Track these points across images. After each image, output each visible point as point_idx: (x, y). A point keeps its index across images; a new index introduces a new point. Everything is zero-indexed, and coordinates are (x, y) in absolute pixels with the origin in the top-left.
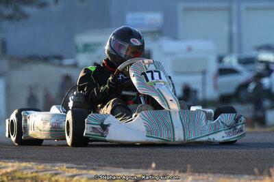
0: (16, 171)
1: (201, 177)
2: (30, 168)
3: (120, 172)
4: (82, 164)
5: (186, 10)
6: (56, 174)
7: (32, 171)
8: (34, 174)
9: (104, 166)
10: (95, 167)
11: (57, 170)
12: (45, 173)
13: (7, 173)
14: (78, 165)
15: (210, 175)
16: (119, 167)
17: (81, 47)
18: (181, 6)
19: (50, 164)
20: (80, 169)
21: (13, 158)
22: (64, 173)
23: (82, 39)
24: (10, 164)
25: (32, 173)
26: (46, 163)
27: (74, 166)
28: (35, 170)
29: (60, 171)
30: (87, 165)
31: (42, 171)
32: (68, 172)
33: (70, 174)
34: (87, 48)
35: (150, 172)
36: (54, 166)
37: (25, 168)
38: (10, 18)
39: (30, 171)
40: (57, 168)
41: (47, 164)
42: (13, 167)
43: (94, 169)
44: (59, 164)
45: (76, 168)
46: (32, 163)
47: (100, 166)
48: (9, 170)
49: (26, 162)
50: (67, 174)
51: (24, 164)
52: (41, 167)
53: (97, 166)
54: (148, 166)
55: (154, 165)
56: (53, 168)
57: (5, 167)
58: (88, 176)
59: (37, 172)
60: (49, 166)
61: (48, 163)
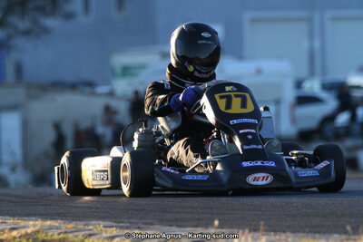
0: (38, 232)
1: (278, 237)
2: (57, 228)
4: (124, 222)
5: (254, 21)
6: (90, 235)
7: (60, 231)
8: (62, 236)
9: (152, 224)
10: (140, 225)
11: (91, 230)
12: (76, 234)
13: (27, 234)
14: (119, 222)
15: (288, 234)
16: (171, 226)
17: (118, 70)
18: (247, 16)
19: (82, 223)
20: (121, 228)
21: (34, 215)
22: (100, 233)
23: (120, 60)
24: (31, 223)
25: (59, 234)
26: (76, 220)
27: (114, 224)
28: (63, 230)
29: (95, 231)
30: (131, 223)
31: (72, 232)
32: (106, 232)
33: (108, 235)
34: (127, 71)
35: (212, 231)
36: (88, 225)
37: (51, 228)
38: (27, 33)
39: (56, 232)
40: (91, 227)
41: (78, 223)
42: (34, 226)
43: (140, 229)
44: (94, 222)
45: (116, 227)
46: (59, 221)
47: (147, 224)
48: (29, 231)
49: (52, 219)
50: (104, 235)
51: (48, 223)
52: (71, 226)
53: (142, 223)
54: (209, 224)
55: (216, 223)
56: (86, 227)
57: (24, 227)
59: (66, 233)
60: (81, 225)
61: (80, 221)
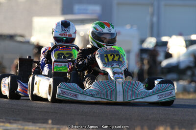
3: (29, 125)
4: (2, 119)
9: (18, 120)
10: (11, 121)
16: (29, 122)
30: (6, 119)
35: (48, 126)
43: (10, 123)
47: (16, 120)
53: (14, 120)
55: (50, 121)
58: (4, 128)
